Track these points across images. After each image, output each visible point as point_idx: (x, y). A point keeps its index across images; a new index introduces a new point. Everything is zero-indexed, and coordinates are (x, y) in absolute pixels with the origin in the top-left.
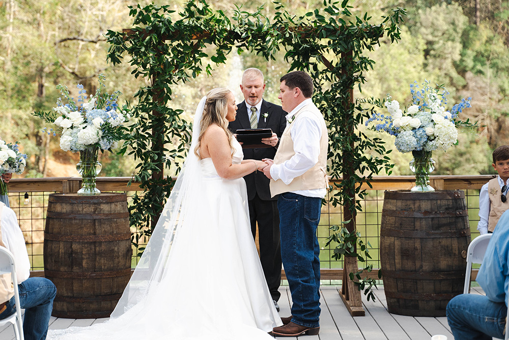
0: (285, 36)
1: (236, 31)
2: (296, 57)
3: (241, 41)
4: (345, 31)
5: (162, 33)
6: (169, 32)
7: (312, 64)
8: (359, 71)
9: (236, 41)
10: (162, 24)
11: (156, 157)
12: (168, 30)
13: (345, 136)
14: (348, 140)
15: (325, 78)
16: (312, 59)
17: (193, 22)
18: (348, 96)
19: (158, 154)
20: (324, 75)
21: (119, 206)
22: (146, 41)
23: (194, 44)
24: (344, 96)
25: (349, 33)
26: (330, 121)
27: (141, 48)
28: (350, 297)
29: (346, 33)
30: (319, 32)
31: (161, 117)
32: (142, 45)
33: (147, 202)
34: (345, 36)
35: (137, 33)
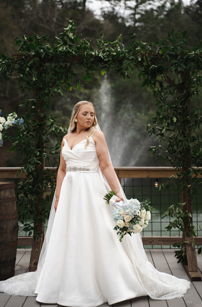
0: (138, 60)
1: (100, 55)
2: (146, 76)
3: (104, 64)
4: (184, 56)
5: (43, 57)
6: (48, 57)
7: (158, 81)
8: (195, 87)
9: (100, 64)
10: (43, 50)
11: (38, 154)
12: (47, 55)
13: (187, 137)
14: (189, 140)
15: (168, 92)
16: (159, 78)
17: (66, 48)
18: (187, 106)
19: (39, 151)
20: (168, 91)
21: (7, 193)
22: (30, 63)
23: (68, 66)
24: (184, 106)
25: (188, 57)
26: (175, 126)
27: (26, 69)
28: (188, 264)
29: (185, 58)
30: (164, 57)
31: (42, 123)
32: (27, 66)
33: (31, 188)
34: (184, 60)
35: (23, 57)
